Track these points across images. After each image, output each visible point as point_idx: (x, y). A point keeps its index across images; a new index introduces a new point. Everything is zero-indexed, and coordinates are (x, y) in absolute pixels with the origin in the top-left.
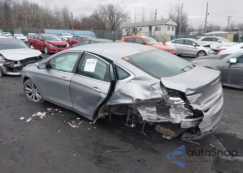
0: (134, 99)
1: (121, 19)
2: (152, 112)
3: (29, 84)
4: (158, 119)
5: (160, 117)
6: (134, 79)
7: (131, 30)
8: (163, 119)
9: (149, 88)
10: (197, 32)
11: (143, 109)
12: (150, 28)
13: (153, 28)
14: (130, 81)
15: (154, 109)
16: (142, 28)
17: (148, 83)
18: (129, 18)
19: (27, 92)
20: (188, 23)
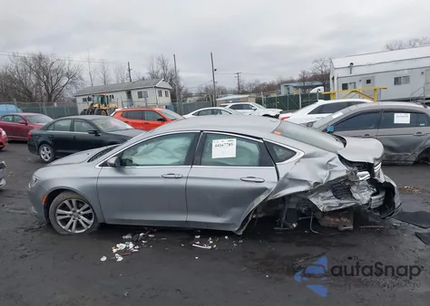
0: (312, 184)
1: (65, 80)
2: (329, 198)
3: (67, 202)
4: (341, 205)
5: (342, 202)
6: (304, 157)
7: (95, 99)
8: (347, 203)
9: (327, 166)
10: (197, 98)
11: (316, 196)
12: (129, 93)
13: (135, 94)
14: (299, 161)
15: (330, 194)
16: (115, 95)
17: (324, 160)
18: (81, 78)
19: (59, 218)
20: (182, 83)
